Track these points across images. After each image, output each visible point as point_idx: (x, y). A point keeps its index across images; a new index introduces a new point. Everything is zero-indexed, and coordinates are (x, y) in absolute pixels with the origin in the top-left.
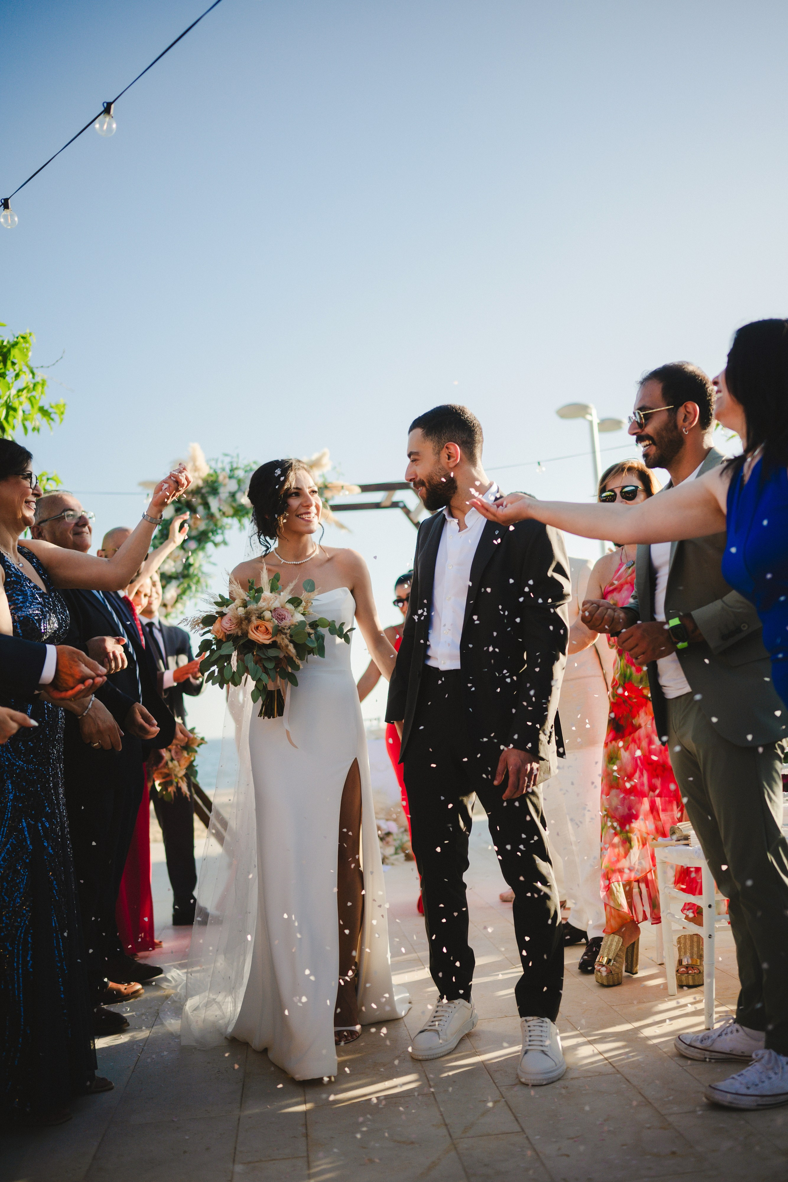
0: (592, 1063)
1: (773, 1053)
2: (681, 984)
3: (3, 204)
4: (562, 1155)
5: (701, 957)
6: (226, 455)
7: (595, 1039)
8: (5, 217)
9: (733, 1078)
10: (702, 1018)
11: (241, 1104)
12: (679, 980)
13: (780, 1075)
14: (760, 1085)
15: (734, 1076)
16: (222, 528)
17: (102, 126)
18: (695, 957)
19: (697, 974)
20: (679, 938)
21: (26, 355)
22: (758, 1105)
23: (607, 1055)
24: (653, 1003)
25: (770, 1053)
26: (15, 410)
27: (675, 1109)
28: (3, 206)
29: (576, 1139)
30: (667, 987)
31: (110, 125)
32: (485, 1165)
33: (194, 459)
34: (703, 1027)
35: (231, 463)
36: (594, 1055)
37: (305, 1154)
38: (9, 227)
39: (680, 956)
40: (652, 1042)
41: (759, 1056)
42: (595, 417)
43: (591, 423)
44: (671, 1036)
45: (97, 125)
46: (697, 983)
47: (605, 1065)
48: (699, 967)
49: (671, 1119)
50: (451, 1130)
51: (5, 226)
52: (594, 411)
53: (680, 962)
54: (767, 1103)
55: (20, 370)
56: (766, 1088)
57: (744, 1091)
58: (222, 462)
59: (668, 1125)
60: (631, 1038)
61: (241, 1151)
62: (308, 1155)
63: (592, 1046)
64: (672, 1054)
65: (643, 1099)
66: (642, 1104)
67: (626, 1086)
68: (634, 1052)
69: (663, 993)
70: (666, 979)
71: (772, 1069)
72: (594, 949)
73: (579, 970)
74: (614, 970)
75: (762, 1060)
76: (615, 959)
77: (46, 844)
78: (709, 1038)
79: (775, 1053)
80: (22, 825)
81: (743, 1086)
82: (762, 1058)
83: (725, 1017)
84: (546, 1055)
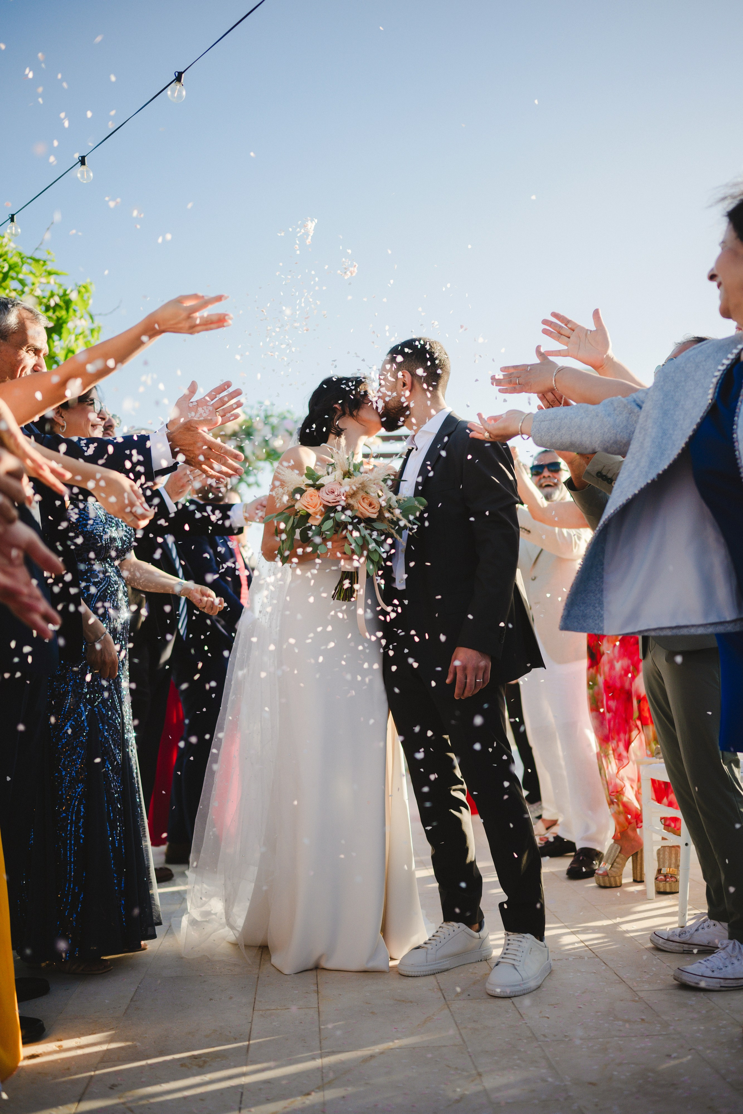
0: (574, 949)
2: (658, 890)
3: (80, 161)
4: (543, 1017)
5: (677, 867)
7: (578, 931)
8: (82, 173)
9: (700, 963)
10: (676, 919)
11: (260, 965)
12: (657, 887)
13: (742, 962)
14: (724, 969)
15: (702, 961)
17: (173, 92)
18: (673, 867)
19: (674, 882)
20: (659, 850)
21: (88, 304)
22: (721, 987)
23: (587, 943)
24: (632, 905)
25: (734, 943)
27: (646, 987)
28: (80, 163)
29: (555, 1006)
30: (646, 893)
31: (180, 92)
32: (474, 1021)
36: (578, 943)
37: (316, 1006)
38: (85, 182)
39: (659, 866)
40: (628, 935)
41: (724, 946)
45: (169, 92)
46: (673, 891)
47: (586, 951)
48: (676, 876)
49: (641, 994)
50: (445, 994)
51: (81, 180)
53: (659, 871)
54: (730, 985)
56: (729, 972)
57: (709, 973)
59: (639, 998)
60: (611, 931)
61: (260, 1001)
62: (318, 1008)
63: (574, 936)
64: (646, 946)
65: (618, 978)
66: (617, 981)
67: (604, 968)
68: (612, 942)
69: (643, 896)
70: (646, 886)
71: (736, 957)
72: (581, 858)
73: (567, 876)
74: (611, 874)
75: (727, 948)
76: (612, 865)
77: (101, 727)
78: (686, 933)
79: (739, 943)
80: (81, 708)
81: (708, 970)
82: (727, 946)
83: (697, 916)
84: (516, 969)
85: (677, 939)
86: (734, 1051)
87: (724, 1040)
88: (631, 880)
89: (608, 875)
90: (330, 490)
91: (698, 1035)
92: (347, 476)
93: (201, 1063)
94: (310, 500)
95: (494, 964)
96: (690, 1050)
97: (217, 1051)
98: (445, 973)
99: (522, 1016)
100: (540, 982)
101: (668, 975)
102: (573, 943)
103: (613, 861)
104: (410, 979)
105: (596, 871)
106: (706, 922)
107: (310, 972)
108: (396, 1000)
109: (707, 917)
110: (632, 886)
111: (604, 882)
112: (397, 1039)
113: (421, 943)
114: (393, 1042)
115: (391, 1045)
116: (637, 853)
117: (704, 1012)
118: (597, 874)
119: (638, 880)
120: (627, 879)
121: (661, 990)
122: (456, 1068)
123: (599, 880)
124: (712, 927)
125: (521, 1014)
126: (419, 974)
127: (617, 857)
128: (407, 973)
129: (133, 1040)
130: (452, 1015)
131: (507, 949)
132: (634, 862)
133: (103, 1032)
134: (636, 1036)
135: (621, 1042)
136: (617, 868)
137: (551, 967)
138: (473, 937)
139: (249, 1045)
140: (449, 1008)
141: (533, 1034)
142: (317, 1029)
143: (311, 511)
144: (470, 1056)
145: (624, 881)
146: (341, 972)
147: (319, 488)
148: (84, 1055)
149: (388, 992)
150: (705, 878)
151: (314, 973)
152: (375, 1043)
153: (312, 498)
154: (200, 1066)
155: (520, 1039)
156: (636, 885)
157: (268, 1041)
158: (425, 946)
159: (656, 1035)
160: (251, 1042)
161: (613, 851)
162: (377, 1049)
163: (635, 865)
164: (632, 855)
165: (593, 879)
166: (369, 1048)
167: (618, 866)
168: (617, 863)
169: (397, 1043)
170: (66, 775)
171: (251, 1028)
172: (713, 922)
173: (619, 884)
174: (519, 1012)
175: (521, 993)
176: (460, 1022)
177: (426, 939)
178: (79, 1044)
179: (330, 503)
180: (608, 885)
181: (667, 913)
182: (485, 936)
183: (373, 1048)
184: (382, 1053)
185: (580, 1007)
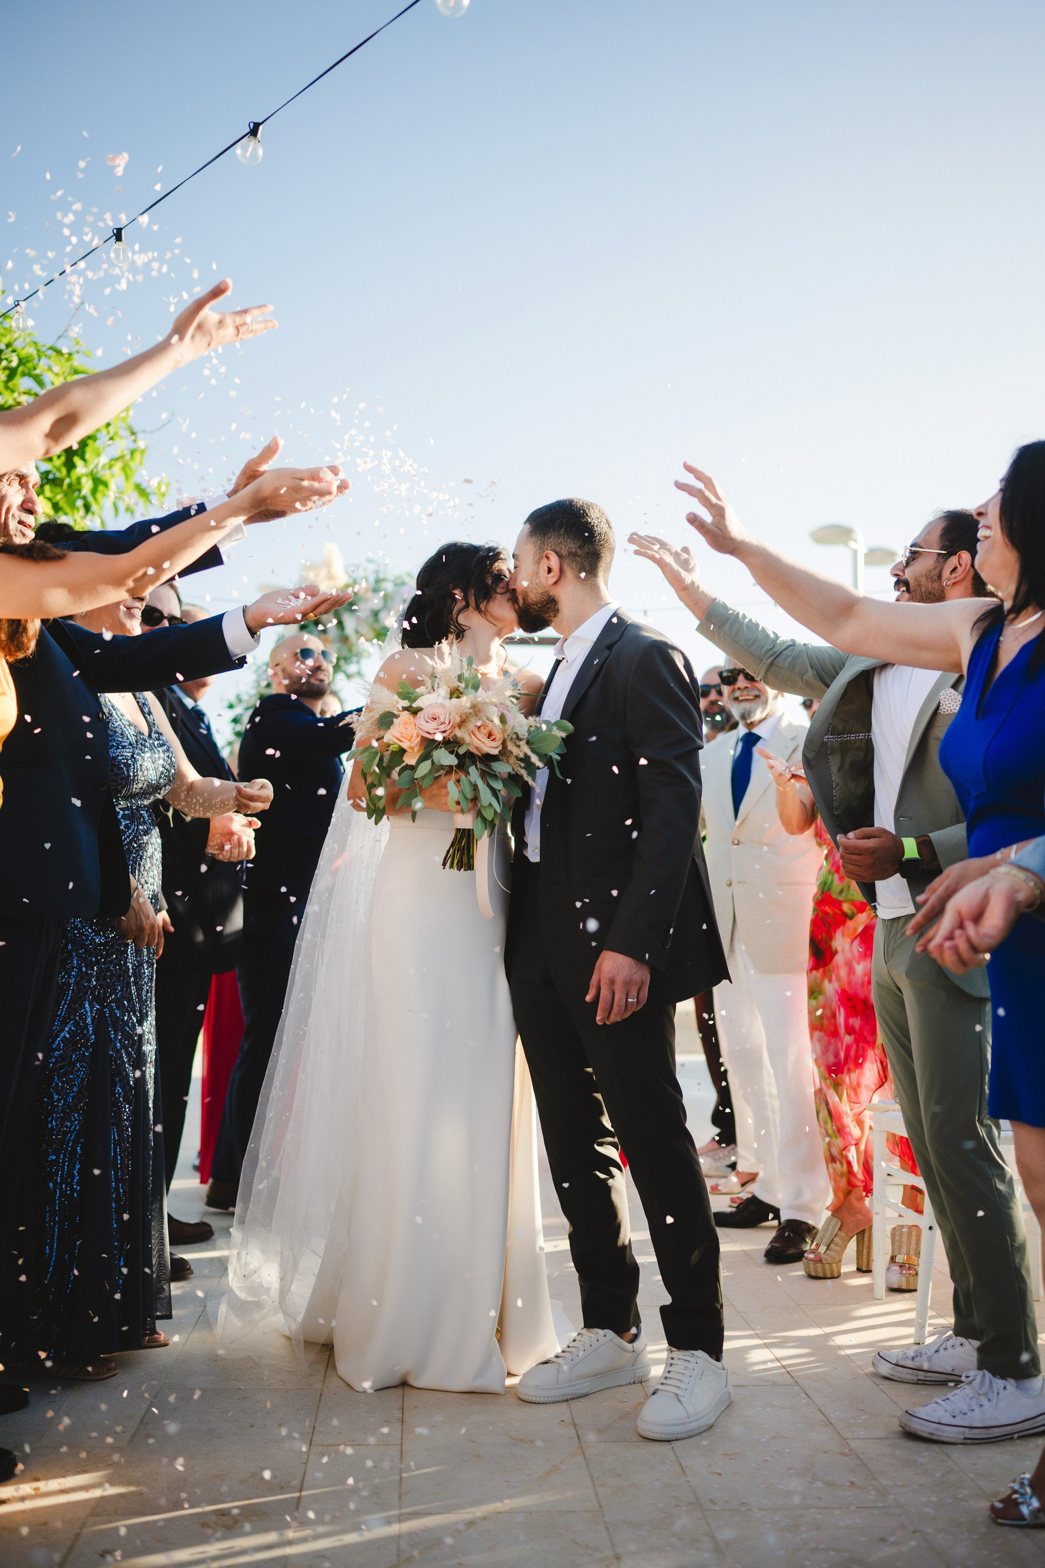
0: (765, 1370)
1: (988, 1375)
2: (891, 1286)
4: (712, 1473)
5: (918, 1254)
6: (370, 561)
7: (773, 1343)
8: (117, 252)
9: (936, 1403)
10: (911, 1330)
11: (325, 1377)
12: (889, 1280)
13: (994, 1402)
14: (970, 1414)
15: (938, 1400)
16: (359, 655)
17: (245, 150)
18: (912, 1253)
19: (913, 1276)
20: (894, 1229)
22: (965, 1439)
23: (784, 1363)
24: (853, 1306)
25: (984, 1376)
26: (105, 484)
27: (862, 1433)
28: (114, 237)
29: (732, 1457)
30: (873, 1288)
31: (255, 150)
32: (617, 1475)
33: (328, 564)
34: (911, 1341)
35: (377, 572)
36: (771, 1361)
37: (399, 1442)
39: (893, 1251)
40: (842, 1353)
41: (971, 1378)
42: (861, 545)
43: (855, 552)
44: (868, 1348)
45: (238, 150)
46: (911, 1289)
47: (782, 1374)
48: (916, 1268)
49: (853, 1444)
50: (579, 1432)
52: (860, 535)
53: (893, 1258)
54: (977, 1437)
55: (116, 434)
56: (976, 1418)
57: (949, 1420)
58: (365, 569)
59: (850, 1450)
60: (819, 1346)
61: (321, 1432)
62: (401, 1445)
63: (767, 1350)
64: (866, 1371)
65: (823, 1418)
66: (821, 1423)
67: (804, 1401)
68: (820, 1362)
69: (867, 1295)
70: (873, 1279)
71: (985, 1394)
72: (786, 1234)
73: (764, 1259)
74: (826, 1259)
75: (974, 1382)
76: (829, 1246)
77: (112, 1036)
78: (921, 1355)
79: (990, 1375)
80: (85, 1008)
81: (948, 1414)
82: (974, 1380)
83: (939, 1330)
84: (680, 1401)
85: (909, 1363)
86: (975, 1537)
87: (963, 1520)
88: (854, 1268)
89: (821, 1261)
90: (431, 716)
91: (927, 1510)
92: (455, 695)
93: (230, 1522)
94: (404, 730)
95: (651, 1390)
96: (914, 1532)
97: (254, 1504)
98: (582, 1400)
99: (683, 1471)
100: (713, 1420)
101: (893, 1417)
102: (765, 1362)
103: (829, 1242)
104: (534, 1406)
105: (806, 1255)
106: (950, 1341)
107: (394, 1390)
108: (511, 1437)
109: (951, 1332)
110: (855, 1278)
111: (816, 1271)
112: (508, 1498)
113: (551, 1355)
114: (502, 1502)
115: (498, 1506)
116: (864, 1231)
117: (938, 1475)
118: (806, 1258)
119: (864, 1269)
120: (848, 1267)
121: (881, 1439)
122: (587, 1547)
123: (809, 1267)
124: (959, 1348)
125: (682, 1468)
126: (546, 1400)
127: (836, 1235)
128: (530, 1399)
129: (137, 1483)
130: (587, 1465)
131: (669, 1372)
132: (860, 1243)
133: (98, 1470)
134: (841, 1508)
135: (819, 1517)
136: (835, 1251)
137: (730, 1396)
138: (624, 1350)
139: (299, 1498)
140: (583, 1453)
141: (697, 1499)
142: (397, 1477)
143: (405, 746)
144: (607, 1528)
145: (844, 1269)
146: (437, 1392)
147: (415, 712)
148: (68, 1504)
149: (502, 1425)
150: (953, 1276)
151: (399, 1391)
152: (477, 1503)
153: (407, 727)
154: (228, 1528)
155: (678, 1506)
156: (861, 1277)
157: (326, 1493)
158: (556, 1360)
159: (868, 1508)
160: (304, 1493)
161: (830, 1227)
162: (479, 1511)
163: (860, 1247)
164: (857, 1234)
165: (800, 1265)
166: (468, 1510)
167: (837, 1248)
168: (836, 1245)
169: (508, 1504)
170: (59, 1101)
171: (305, 1473)
172: (961, 1339)
173: (836, 1275)
174: (681, 1465)
175: (686, 1435)
176: (597, 1475)
177: (559, 1350)
178: (63, 1487)
179: (430, 734)
180: (821, 1275)
181: (899, 1322)
182: (641, 1348)
183: (473, 1510)
184: (484, 1518)
185: (767, 1461)
